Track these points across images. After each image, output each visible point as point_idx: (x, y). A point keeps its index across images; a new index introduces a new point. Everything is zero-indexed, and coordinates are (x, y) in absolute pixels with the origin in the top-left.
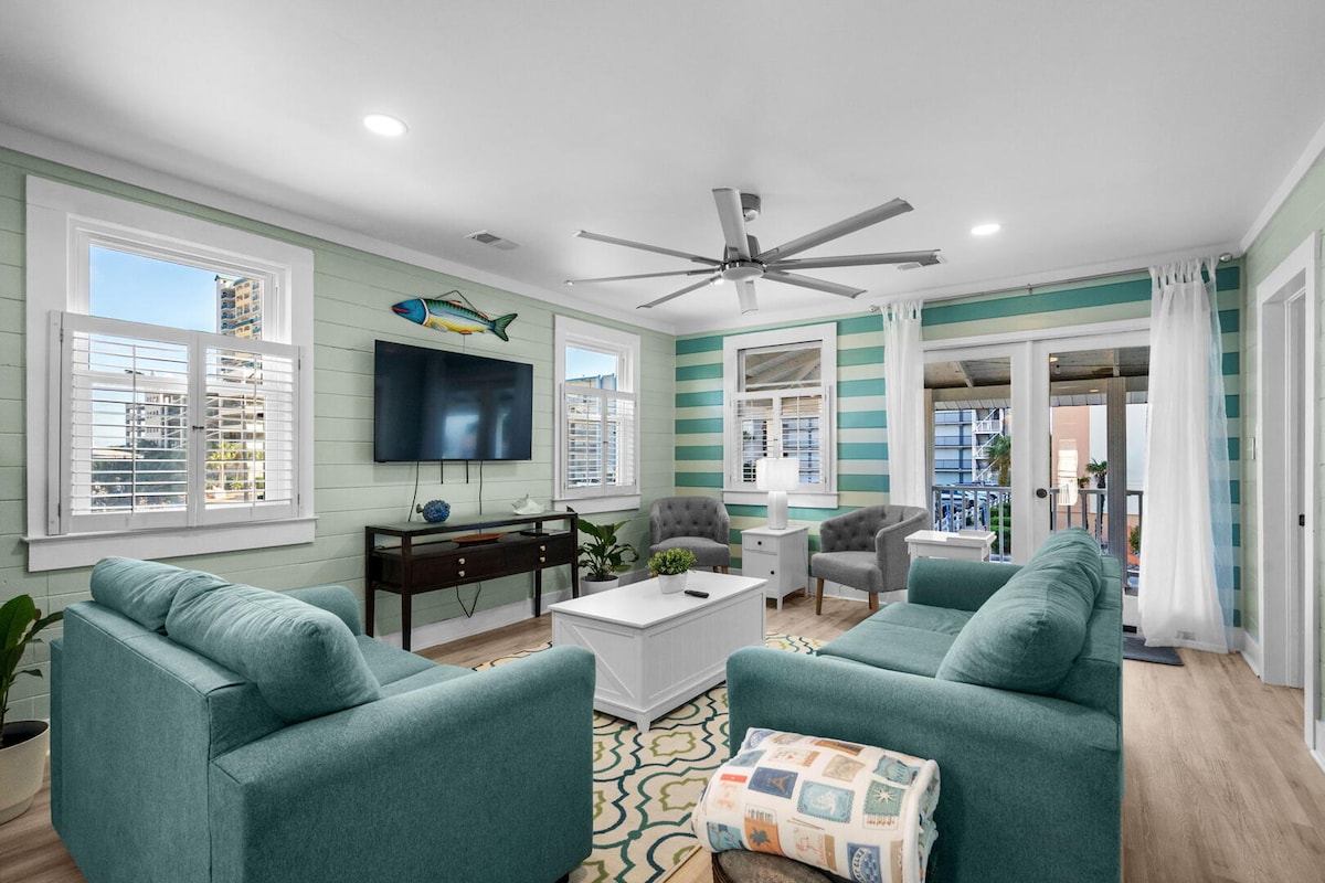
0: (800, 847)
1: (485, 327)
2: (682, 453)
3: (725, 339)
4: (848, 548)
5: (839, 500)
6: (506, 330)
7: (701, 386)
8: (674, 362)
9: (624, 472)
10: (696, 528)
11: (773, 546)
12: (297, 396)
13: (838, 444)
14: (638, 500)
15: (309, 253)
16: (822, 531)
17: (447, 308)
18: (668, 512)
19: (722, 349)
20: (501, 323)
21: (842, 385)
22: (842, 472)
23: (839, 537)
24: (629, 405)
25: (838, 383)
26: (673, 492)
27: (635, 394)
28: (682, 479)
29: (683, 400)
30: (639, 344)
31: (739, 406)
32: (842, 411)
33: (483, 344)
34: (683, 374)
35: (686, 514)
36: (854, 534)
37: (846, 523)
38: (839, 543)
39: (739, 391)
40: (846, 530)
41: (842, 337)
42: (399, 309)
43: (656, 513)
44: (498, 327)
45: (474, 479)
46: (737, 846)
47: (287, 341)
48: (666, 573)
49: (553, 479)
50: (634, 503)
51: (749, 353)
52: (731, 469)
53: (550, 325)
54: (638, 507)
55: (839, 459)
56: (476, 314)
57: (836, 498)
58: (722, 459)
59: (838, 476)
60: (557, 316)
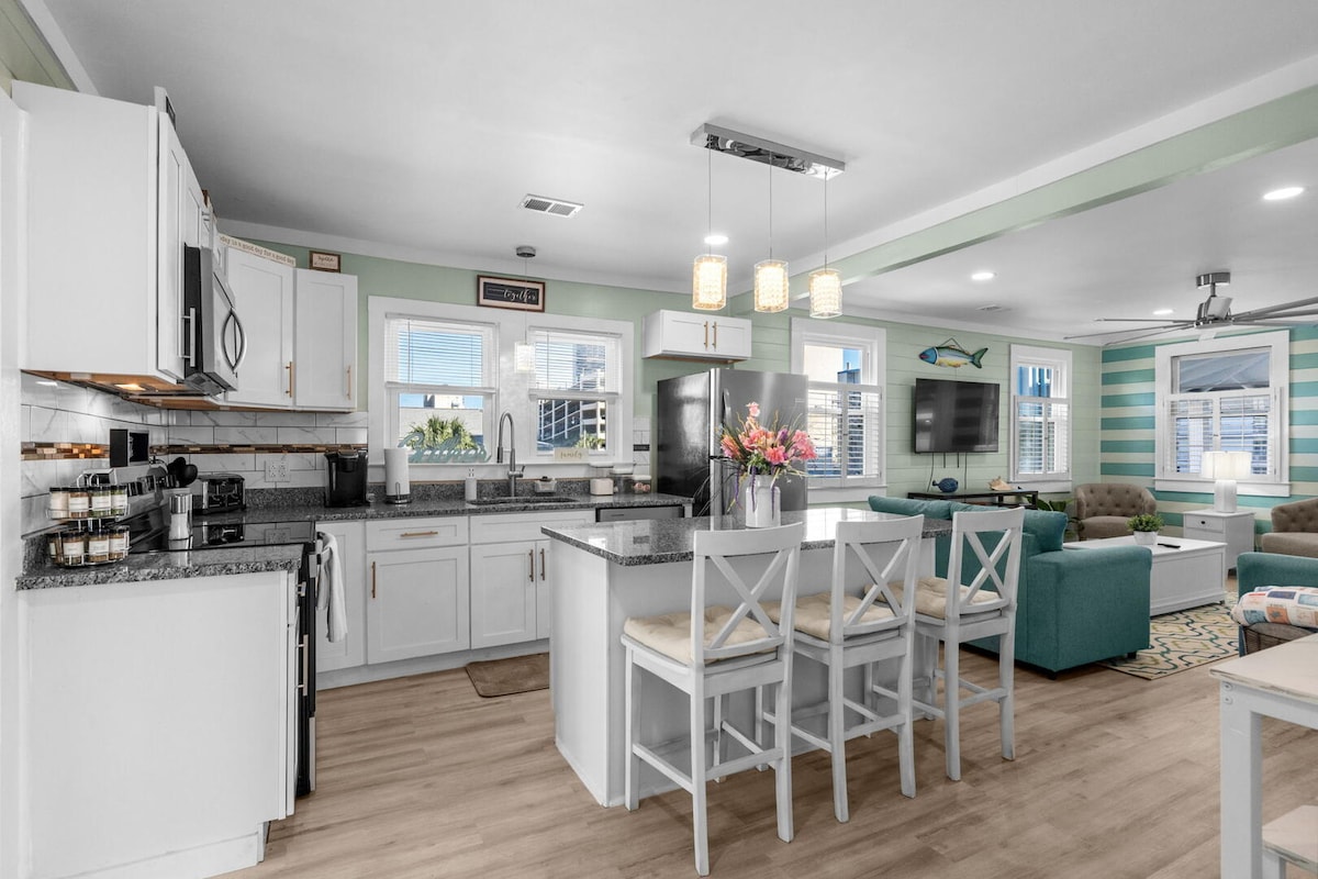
0: (1300, 617)
1: (968, 361)
2: (1107, 447)
3: (1157, 348)
4: (1303, 530)
5: (1291, 490)
6: (981, 361)
7: (1128, 389)
8: (1101, 369)
9: (1060, 461)
10: (1118, 510)
11: (1220, 525)
12: (880, 414)
13: (1291, 440)
14: (1070, 484)
15: (884, 331)
16: (1273, 515)
17: (946, 351)
18: (1091, 496)
19: (1154, 356)
20: (978, 356)
21: (1295, 387)
22: (1295, 464)
23: (1294, 520)
24: (1064, 408)
25: (1291, 385)
26: (1099, 479)
27: (1068, 399)
28: (1107, 469)
29: (1108, 401)
30: (1071, 359)
31: (1172, 406)
32: (1295, 409)
33: (968, 373)
34: (1108, 379)
35: (1109, 498)
36: (1310, 519)
37: (1302, 509)
38: (1293, 525)
39: (1172, 392)
40: (1301, 514)
41: (1296, 343)
42: (923, 356)
43: (1082, 495)
44: (976, 359)
45: (962, 465)
46: (1262, 619)
47: (875, 384)
48: (1143, 530)
49: (1008, 466)
50: (1066, 486)
51: (1183, 359)
52: (1163, 461)
53: (1007, 352)
54: (1070, 490)
55: (1291, 452)
56: (964, 352)
57: (1288, 487)
58: (1154, 451)
59: (1290, 468)
60: (1013, 346)
